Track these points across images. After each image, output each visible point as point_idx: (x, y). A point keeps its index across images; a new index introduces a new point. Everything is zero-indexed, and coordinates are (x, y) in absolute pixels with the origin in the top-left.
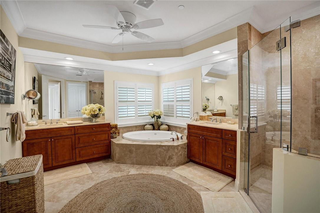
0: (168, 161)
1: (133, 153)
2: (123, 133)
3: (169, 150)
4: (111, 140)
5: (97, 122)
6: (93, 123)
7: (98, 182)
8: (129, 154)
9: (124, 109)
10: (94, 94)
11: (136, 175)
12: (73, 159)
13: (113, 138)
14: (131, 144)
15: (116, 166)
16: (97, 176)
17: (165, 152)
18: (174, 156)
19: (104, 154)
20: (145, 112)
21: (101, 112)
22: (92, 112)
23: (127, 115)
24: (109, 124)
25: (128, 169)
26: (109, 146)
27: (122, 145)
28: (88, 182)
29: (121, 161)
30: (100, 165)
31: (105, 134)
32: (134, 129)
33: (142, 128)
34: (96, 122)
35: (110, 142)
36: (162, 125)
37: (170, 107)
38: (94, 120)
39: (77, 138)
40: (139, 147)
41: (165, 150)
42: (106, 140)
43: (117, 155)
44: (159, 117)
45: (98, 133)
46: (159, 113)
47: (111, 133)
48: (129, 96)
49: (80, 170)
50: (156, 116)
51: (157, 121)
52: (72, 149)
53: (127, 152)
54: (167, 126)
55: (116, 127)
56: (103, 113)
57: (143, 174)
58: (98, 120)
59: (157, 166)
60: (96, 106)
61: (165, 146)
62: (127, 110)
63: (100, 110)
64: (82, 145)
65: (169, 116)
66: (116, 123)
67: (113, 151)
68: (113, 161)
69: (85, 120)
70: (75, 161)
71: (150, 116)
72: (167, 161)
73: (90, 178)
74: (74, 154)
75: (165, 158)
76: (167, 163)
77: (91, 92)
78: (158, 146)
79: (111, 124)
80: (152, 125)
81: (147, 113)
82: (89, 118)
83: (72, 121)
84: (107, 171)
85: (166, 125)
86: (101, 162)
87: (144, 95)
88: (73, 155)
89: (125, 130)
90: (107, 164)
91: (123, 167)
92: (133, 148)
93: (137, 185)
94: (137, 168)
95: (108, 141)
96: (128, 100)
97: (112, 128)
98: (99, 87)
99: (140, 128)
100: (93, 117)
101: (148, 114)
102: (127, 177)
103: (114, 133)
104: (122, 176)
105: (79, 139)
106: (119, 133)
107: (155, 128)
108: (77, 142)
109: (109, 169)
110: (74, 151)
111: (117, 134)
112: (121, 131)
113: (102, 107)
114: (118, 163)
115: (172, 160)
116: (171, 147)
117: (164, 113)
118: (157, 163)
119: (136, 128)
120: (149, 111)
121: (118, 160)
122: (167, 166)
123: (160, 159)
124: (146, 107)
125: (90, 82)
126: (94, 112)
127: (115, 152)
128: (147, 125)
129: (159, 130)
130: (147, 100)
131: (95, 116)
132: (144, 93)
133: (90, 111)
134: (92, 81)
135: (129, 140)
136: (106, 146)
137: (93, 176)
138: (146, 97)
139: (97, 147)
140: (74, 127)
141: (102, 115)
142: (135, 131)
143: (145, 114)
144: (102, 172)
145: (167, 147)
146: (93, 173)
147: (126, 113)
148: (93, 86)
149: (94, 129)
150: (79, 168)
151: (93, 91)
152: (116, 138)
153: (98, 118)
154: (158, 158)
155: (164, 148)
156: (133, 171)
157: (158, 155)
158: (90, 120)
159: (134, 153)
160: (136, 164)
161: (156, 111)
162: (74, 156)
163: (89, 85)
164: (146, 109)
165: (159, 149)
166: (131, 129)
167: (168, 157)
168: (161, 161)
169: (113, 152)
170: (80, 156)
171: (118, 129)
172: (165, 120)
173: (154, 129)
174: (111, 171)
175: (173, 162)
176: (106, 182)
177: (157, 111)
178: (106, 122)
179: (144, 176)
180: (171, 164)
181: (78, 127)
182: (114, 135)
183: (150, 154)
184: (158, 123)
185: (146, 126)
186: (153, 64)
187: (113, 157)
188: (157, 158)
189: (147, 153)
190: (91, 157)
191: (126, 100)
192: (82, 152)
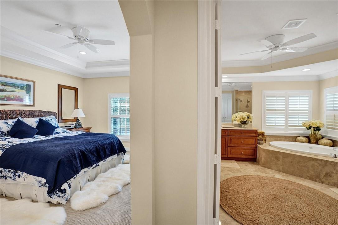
0: (325, 178)
1: (279, 160)
2: (269, 141)
3: (326, 165)
4: (257, 146)
5: (246, 128)
6: (242, 128)
7: (245, 174)
8: (276, 160)
9: (272, 118)
10: (240, 103)
11: (281, 179)
12: (225, 155)
13: (260, 144)
14: (279, 152)
15: (261, 169)
16: (244, 171)
17: (320, 167)
18: (334, 174)
19: (251, 157)
20: (297, 122)
21: (249, 120)
22: (241, 119)
23: (275, 124)
24: (257, 130)
25: (273, 174)
26: (255, 150)
27: (269, 151)
28: (238, 173)
29: (266, 165)
30: (247, 165)
31: (252, 139)
32: (283, 139)
33: (294, 139)
34: (244, 128)
35: (257, 147)
36: (322, 138)
37: (335, 118)
38: (243, 126)
39: (229, 139)
40: (286, 155)
41: (320, 165)
42: (253, 144)
43: (263, 159)
44: (318, 129)
45: (246, 137)
46: (318, 125)
47: (258, 140)
48: (278, 105)
49: (230, 164)
50: (313, 127)
51: (315, 133)
52: (226, 147)
53: (273, 158)
54: (329, 141)
55: (263, 134)
56: (251, 120)
57: (289, 181)
58: (246, 126)
59: (307, 179)
60: (245, 114)
61: (321, 160)
62: (275, 119)
63: (248, 117)
64: (233, 145)
65: (334, 129)
66: (263, 131)
67: (259, 154)
68: (258, 164)
69: (235, 125)
70: (227, 156)
71: (305, 127)
72: (323, 177)
73: (238, 171)
74: (227, 151)
75: (320, 173)
76: (323, 180)
77: (237, 101)
78: (311, 159)
79: (258, 131)
80: (308, 137)
81: (300, 123)
82: (239, 124)
83: (225, 125)
84: (252, 170)
85: (329, 139)
86: (247, 163)
87: (298, 103)
88: (225, 151)
89: (272, 139)
90: (253, 165)
91: (268, 170)
92: (280, 156)
93: (281, 187)
94: (283, 175)
95: (254, 146)
96: (277, 109)
97: (259, 135)
98: (245, 95)
99: (290, 139)
100: (242, 123)
101: (302, 125)
102: (271, 178)
103: (260, 139)
104: (266, 177)
105: (231, 140)
106: (266, 141)
107: (311, 141)
108: (229, 141)
109: (255, 169)
110: (227, 149)
111: (264, 141)
112: (268, 139)
113: (250, 115)
114: (264, 167)
115: (331, 178)
116: (329, 163)
117: (327, 125)
118: (308, 176)
119: (285, 138)
120: (304, 122)
121: (264, 164)
122: (322, 182)
123: (312, 172)
124: (300, 117)
125: (237, 91)
126: (244, 119)
127: (260, 157)
128: (300, 136)
129: (318, 144)
130: (300, 109)
131: (244, 123)
132: (298, 101)
133: (240, 118)
134: (238, 90)
135: (277, 148)
136: (253, 149)
137: (241, 170)
138: (300, 106)
139: (244, 149)
140: (228, 130)
141: (250, 122)
142: (284, 141)
143: (297, 125)
144: (249, 169)
145: (323, 161)
146: (241, 168)
147: (275, 122)
148: (239, 95)
149: (243, 133)
150: (230, 162)
151: (239, 99)
152: (262, 144)
153: (246, 124)
154: (310, 171)
155: (319, 162)
156: (278, 176)
157: (311, 168)
158: (239, 125)
159: (281, 160)
160: (283, 172)
161: (313, 121)
162: (227, 153)
163: (236, 94)
164: (300, 119)
165: (313, 162)
166: (279, 139)
167: (324, 173)
168: (314, 175)
169: (259, 156)
170: (231, 154)
171: (265, 136)
172: (327, 133)
173: (309, 142)
174: (256, 171)
175: (333, 181)
176: (252, 177)
177: (316, 122)
178: (254, 128)
179: (290, 182)
180: (329, 183)
181: (230, 131)
182: (261, 141)
183: (300, 165)
184: (316, 135)
185: (298, 138)
186: (310, 69)
187: (259, 161)
188: (308, 171)
189: (296, 164)
190: (239, 157)
191: (275, 109)
192: (233, 151)
